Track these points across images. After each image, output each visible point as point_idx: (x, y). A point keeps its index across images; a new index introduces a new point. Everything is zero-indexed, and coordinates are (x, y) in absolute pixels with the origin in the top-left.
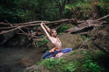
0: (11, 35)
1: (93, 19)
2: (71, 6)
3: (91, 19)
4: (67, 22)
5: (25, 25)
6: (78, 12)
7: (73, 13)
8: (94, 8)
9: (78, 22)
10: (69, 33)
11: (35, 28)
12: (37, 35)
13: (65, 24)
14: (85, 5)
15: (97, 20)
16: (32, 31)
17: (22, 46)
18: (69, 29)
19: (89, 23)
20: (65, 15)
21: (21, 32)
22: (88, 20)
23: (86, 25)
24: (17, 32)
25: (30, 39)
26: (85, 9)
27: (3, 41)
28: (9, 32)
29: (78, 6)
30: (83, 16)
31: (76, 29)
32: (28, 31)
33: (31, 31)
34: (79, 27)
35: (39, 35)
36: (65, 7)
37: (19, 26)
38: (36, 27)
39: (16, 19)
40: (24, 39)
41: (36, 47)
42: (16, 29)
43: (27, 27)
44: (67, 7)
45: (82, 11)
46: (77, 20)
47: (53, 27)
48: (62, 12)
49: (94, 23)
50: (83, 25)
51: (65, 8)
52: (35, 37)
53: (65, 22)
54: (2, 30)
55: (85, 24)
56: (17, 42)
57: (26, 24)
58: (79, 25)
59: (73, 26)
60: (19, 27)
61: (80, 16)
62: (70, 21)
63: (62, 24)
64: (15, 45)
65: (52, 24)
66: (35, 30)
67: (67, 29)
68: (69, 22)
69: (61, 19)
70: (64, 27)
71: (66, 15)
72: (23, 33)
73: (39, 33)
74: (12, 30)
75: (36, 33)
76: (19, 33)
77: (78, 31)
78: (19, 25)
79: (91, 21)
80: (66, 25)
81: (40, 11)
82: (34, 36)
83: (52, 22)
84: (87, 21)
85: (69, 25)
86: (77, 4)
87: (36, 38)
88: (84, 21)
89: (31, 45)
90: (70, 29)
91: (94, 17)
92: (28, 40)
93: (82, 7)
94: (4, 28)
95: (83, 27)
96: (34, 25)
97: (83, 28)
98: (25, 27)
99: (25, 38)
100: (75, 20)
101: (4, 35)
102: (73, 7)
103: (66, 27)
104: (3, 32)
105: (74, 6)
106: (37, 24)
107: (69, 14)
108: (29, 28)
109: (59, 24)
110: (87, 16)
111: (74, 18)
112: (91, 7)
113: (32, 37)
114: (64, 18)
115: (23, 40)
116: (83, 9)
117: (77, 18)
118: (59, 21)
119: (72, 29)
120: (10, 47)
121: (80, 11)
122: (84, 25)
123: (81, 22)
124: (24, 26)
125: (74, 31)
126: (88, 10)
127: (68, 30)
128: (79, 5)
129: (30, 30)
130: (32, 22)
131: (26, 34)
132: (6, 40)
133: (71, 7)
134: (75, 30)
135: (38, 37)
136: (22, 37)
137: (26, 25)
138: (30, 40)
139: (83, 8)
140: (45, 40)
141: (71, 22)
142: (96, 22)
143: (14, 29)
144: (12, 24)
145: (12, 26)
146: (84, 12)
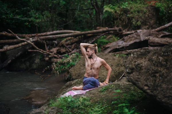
0: (18, 52)
1: (148, 29)
2: (114, 7)
3: (145, 29)
4: (107, 33)
5: (40, 36)
6: (124, 17)
7: (117, 19)
8: (149, 11)
9: (125, 32)
10: (109, 50)
11: (56, 42)
12: (59, 53)
13: (103, 35)
14: (135, 5)
15: (153, 30)
18: (109, 43)
19: (141, 34)
20: (104, 21)
21: (33, 48)
22: (140, 30)
23: (137, 38)
24: (28, 48)
25: (47, 59)
26: (135, 12)
28: (15, 48)
29: (125, 7)
30: (131, 24)
31: (121, 43)
32: (45, 46)
34: (125, 41)
35: (61, 52)
36: (103, 9)
37: (31, 39)
38: (58, 39)
40: (38, 58)
41: (55, 72)
42: (26, 43)
43: (43, 39)
44: (106, 8)
45: (130, 16)
46: (123, 30)
47: (84, 39)
48: (100, 17)
49: (150, 35)
50: (132, 37)
52: (56, 56)
53: (104, 32)
54: (5, 44)
55: (135, 36)
56: (28, 64)
57: (42, 36)
58: (126, 38)
59: (116, 40)
60: (31, 41)
61: (128, 23)
62: (111, 30)
63: (99, 35)
64: (25, 68)
65: (82, 36)
66: (56, 44)
67: (107, 43)
69: (98, 28)
70: (101, 40)
72: (36, 49)
73: (63, 50)
74: (20, 45)
75: (57, 50)
76: (31, 50)
77: (123, 47)
78: (31, 37)
79: (145, 31)
80: (105, 38)
82: (55, 54)
83: (83, 32)
84: (138, 31)
85: (110, 37)
86: (122, 4)
87: (57, 58)
88: (133, 32)
89: (50, 68)
90: (112, 44)
92: (44, 60)
93: (131, 8)
94: (7, 41)
95: (131, 40)
96: (54, 36)
97: (132, 42)
98: (41, 39)
99: (40, 57)
100: (120, 30)
101: (7, 52)
102: (116, 8)
103: (104, 40)
104: (5, 47)
105: (119, 7)
106: (59, 35)
107: (110, 20)
108: (47, 41)
109: (94, 35)
110: (139, 23)
111: (118, 26)
112: (145, 10)
113: (50, 56)
114: (103, 26)
115: (37, 61)
116: (132, 13)
117: (122, 27)
118: (95, 31)
119: (114, 44)
121: (128, 15)
122: (133, 38)
123: (129, 32)
124: (39, 39)
126: (141, 15)
127: (108, 46)
128: (127, 6)
130: (51, 33)
131: (41, 51)
132: (10, 61)
133: (114, 9)
134: (119, 46)
135: (60, 56)
136: (36, 55)
137: (42, 37)
138: (47, 61)
139: (132, 10)
141: (114, 33)
142: (153, 33)
143: (23, 43)
144: (20, 35)
145: (19, 38)
146: (133, 17)
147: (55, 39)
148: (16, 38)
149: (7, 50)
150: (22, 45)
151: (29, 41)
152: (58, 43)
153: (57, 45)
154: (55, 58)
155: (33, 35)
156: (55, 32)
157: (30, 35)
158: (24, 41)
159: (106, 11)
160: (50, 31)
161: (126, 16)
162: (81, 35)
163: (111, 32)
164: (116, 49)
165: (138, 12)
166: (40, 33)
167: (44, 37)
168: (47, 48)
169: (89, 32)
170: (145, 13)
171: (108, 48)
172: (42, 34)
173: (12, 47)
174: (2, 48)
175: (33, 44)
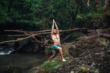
0: (26, 42)
1: (103, 29)
4: (78, 31)
5: (39, 33)
6: (88, 22)
7: (84, 23)
8: (104, 18)
9: (89, 31)
11: (48, 36)
13: (76, 33)
14: (96, 14)
15: (106, 30)
19: (98, 32)
21: (34, 40)
22: (98, 30)
23: (96, 35)
25: (42, 46)
26: (95, 18)
27: (18, 48)
28: (24, 40)
34: (88, 36)
35: (51, 42)
41: (46, 53)
42: (30, 37)
43: (40, 35)
46: (88, 29)
49: (104, 33)
50: (93, 34)
51: (77, 18)
52: (47, 44)
53: (76, 31)
54: (18, 37)
55: (95, 33)
56: (31, 49)
57: (40, 33)
58: (89, 34)
59: (83, 35)
61: (91, 25)
63: (73, 33)
64: (29, 51)
65: (63, 33)
66: (48, 37)
67: (78, 37)
68: (80, 31)
69: (73, 28)
70: (74, 36)
72: (36, 40)
74: (27, 38)
76: (33, 41)
78: (33, 33)
79: (101, 30)
83: (64, 31)
84: (97, 30)
85: (80, 34)
86: (88, 14)
87: (48, 46)
88: (94, 31)
89: (44, 51)
90: (80, 38)
91: (104, 27)
92: (41, 47)
93: (93, 16)
95: (92, 36)
96: (47, 33)
99: (38, 45)
100: (86, 29)
103: (76, 36)
104: (18, 39)
107: (80, 24)
108: (43, 36)
109: (70, 32)
110: (97, 25)
111: (85, 27)
112: (101, 17)
113: (44, 44)
115: (37, 47)
116: (93, 19)
118: (71, 30)
119: (82, 38)
121: (91, 21)
123: (91, 31)
124: (38, 35)
126: (99, 20)
128: (90, 15)
129: (43, 38)
130: (45, 31)
131: (39, 41)
132: (21, 47)
133: (83, 16)
134: (85, 39)
135: (50, 44)
136: (36, 44)
137: (40, 34)
142: (106, 32)
144: (27, 32)
145: (27, 34)
146: (94, 22)
147: (47, 35)
148: (25, 34)
149: (20, 41)
150: (28, 38)
151: (32, 36)
152: (49, 37)
155: (35, 32)
156: (47, 30)
160: (44, 30)
163: (81, 31)
165: (97, 19)
166: (39, 31)
167: (41, 33)
168: (42, 40)
169: (67, 30)
170: (101, 19)
171: (78, 40)
172: (40, 31)
173: (22, 39)
174: (16, 39)
175: (34, 37)
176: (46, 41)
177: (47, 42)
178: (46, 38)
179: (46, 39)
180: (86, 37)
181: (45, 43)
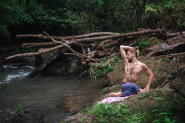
0: (54, 56)
2: (157, 6)
4: (149, 35)
5: (77, 38)
6: (167, 17)
7: (160, 19)
9: (169, 34)
10: (151, 53)
11: (94, 45)
12: (96, 56)
13: (145, 38)
14: (181, 3)
16: (89, 49)
17: (71, 74)
18: (151, 46)
20: (145, 22)
21: (69, 51)
23: (182, 41)
24: (64, 51)
25: (84, 63)
26: (180, 11)
27: (40, 66)
28: (50, 51)
29: (169, 6)
30: (176, 24)
31: (164, 46)
32: (81, 49)
33: (87, 49)
34: (168, 44)
35: (100, 55)
36: (145, 9)
37: (67, 41)
38: (95, 42)
39: (66, 28)
40: (75, 62)
41: (92, 77)
42: (61, 45)
43: (80, 42)
44: (148, 8)
45: (175, 16)
46: (167, 31)
47: (124, 42)
48: (141, 17)
50: (177, 39)
51: (146, 11)
52: (94, 59)
53: (145, 34)
54: (40, 47)
55: (180, 38)
56: (64, 68)
57: (79, 38)
58: (169, 40)
59: (159, 42)
60: (67, 43)
61: (172, 23)
62: (153, 32)
63: (140, 37)
64: (61, 72)
65: (122, 38)
66: (93, 47)
67: (149, 46)
69: (139, 29)
70: (142, 43)
71: (147, 22)
72: (73, 52)
73: (101, 54)
74: (56, 48)
75: (95, 54)
76: (67, 54)
77: (167, 51)
78: (67, 40)
80: (147, 40)
81: (105, 15)
82: (92, 58)
83: (123, 34)
84: (184, 33)
85: (153, 40)
86: (166, 3)
87: (95, 62)
88: (178, 33)
89: (87, 72)
90: (154, 47)
92: (81, 64)
93: (176, 7)
94: (42, 44)
95: (176, 43)
96: (92, 38)
97: (176, 45)
98: (78, 42)
99: (77, 61)
100: (163, 32)
101: (43, 55)
102: (159, 8)
103: (146, 43)
104: (41, 51)
105: (162, 6)
106: (97, 38)
107: (152, 21)
108: (84, 44)
109: (135, 37)
110: (184, 24)
111: (161, 28)
113: (87, 60)
114: (144, 28)
115: (74, 65)
116: (176, 12)
117: (166, 28)
118: (136, 33)
119: (157, 47)
120: (51, 76)
121: (172, 15)
122: (178, 41)
123: (173, 34)
124: (75, 42)
125: (161, 51)
127: (150, 49)
128: (171, 4)
129: (85, 48)
130: (89, 35)
131: (78, 54)
132: (45, 65)
133: (157, 8)
134: (162, 49)
135: (98, 60)
136: (72, 59)
137: (79, 40)
138: (84, 65)
139: (177, 10)
140: (107, 66)
141: (156, 35)
143: (59, 46)
144: (56, 37)
145: (55, 41)
146: (178, 17)
147: (93, 42)
148: (52, 41)
149: (42, 54)
150: (58, 48)
151: (65, 44)
152: (96, 46)
153: (95, 48)
154: (93, 61)
155: (69, 37)
156: (93, 34)
157: (66, 37)
158: (60, 44)
159: (148, 11)
160: (87, 33)
161: (170, 16)
162: (120, 37)
163: (153, 34)
164: (159, 52)
168: (84, 51)
169: (130, 33)
171: (150, 51)
172: (78, 36)
173: (47, 50)
174: (37, 51)
175: (69, 47)
176: (91, 54)
177: (93, 55)
178: (90, 47)
179: (91, 50)
180: (164, 45)
181: (89, 56)
